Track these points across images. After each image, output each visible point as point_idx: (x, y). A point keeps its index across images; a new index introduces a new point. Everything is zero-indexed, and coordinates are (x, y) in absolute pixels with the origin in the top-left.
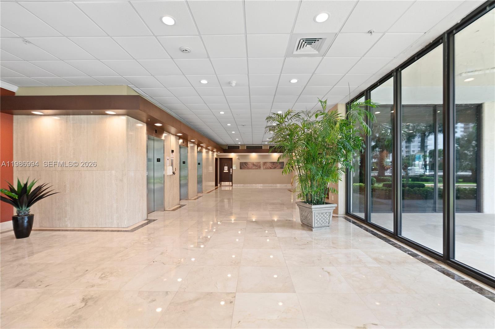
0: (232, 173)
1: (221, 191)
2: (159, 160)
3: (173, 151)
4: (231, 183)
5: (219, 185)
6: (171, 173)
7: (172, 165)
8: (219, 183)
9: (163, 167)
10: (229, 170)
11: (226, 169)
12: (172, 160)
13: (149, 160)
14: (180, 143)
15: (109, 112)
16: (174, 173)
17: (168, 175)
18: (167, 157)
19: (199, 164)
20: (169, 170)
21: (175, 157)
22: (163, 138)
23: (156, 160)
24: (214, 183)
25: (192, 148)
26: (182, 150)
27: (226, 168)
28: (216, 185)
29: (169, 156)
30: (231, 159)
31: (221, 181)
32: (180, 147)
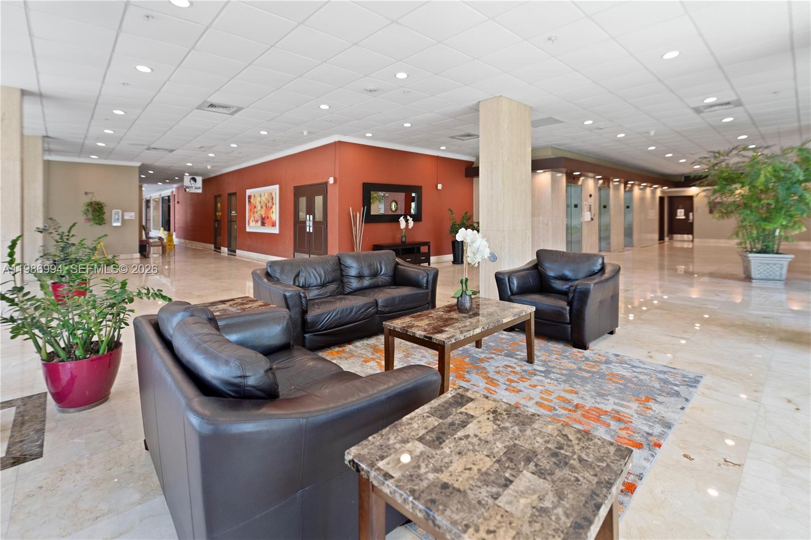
0: (693, 220)
1: (672, 248)
2: (576, 206)
3: (591, 196)
4: (690, 236)
5: (666, 239)
6: (589, 219)
7: (590, 210)
8: (668, 236)
9: (581, 214)
10: (686, 214)
11: (681, 214)
12: (590, 206)
13: (568, 206)
14: (599, 185)
15: (538, 171)
16: (592, 219)
17: (585, 222)
18: (584, 203)
19: (628, 207)
20: (587, 216)
21: (593, 202)
22: (580, 183)
23: (573, 206)
24: (656, 236)
25: (617, 188)
26: (602, 191)
27: (680, 212)
28: (661, 238)
29: (587, 201)
30: (691, 198)
31: (672, 232)
32: (600, 189)
